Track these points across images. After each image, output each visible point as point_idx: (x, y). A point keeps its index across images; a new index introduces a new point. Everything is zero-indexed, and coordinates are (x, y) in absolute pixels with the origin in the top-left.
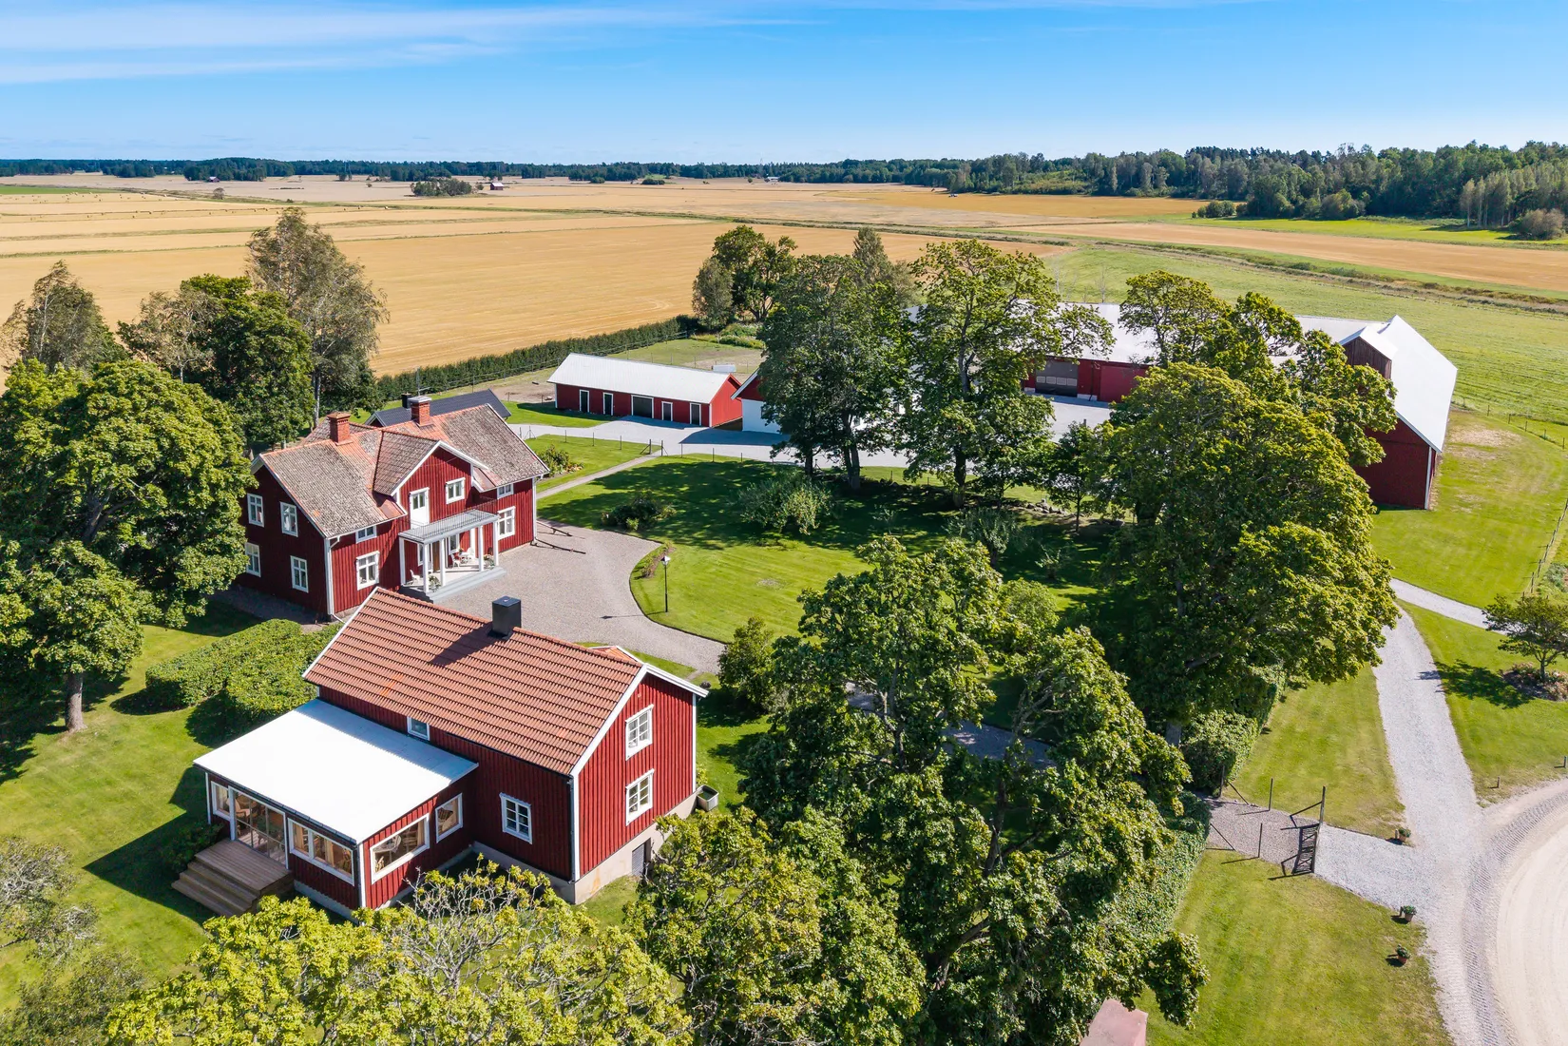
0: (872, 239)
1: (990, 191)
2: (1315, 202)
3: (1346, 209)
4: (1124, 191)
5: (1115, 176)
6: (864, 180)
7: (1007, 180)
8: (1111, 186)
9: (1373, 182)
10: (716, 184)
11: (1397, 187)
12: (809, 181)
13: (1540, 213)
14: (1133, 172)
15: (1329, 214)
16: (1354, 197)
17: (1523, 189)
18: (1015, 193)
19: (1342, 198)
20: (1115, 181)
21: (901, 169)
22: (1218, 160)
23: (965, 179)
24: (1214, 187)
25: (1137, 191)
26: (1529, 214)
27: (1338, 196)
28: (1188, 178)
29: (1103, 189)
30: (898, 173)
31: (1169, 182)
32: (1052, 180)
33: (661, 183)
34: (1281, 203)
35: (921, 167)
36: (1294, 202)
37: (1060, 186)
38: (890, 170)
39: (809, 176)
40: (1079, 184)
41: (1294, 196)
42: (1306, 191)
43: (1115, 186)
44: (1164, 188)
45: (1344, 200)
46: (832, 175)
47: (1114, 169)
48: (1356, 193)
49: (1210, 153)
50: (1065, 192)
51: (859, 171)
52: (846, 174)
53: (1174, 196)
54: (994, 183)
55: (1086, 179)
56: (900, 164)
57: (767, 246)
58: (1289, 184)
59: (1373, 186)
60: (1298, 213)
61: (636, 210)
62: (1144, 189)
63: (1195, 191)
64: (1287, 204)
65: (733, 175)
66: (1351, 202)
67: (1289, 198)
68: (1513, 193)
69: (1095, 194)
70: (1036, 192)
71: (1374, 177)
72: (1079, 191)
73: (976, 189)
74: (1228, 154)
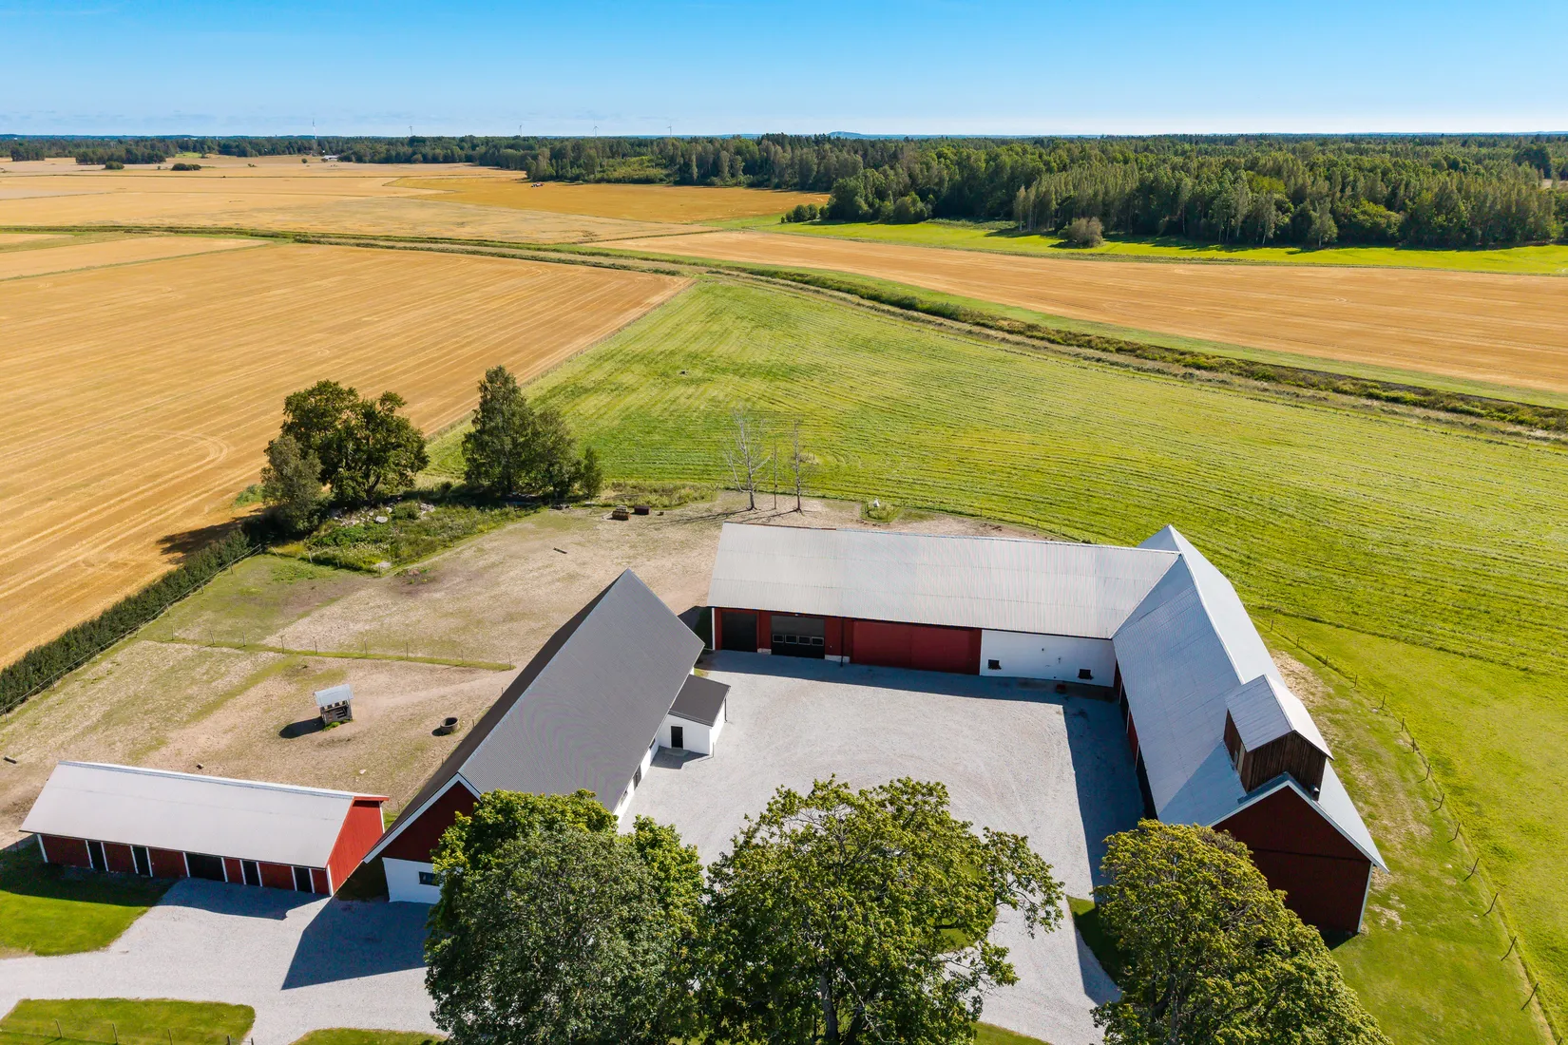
0: (506, 380)
1: (574, 179)
2: (889, 205)
3: (916, 212)
4: (704, 180)
5: (694, 164)
6: (435, 160)
7: (589, 167)
8: (692, 174)
9: (936, 184)
10: (267, 166)
11: (957, 189)
12: (372, 161)
13: (1084, 221)
14: (711, 160)
15: (901, 217)
16: (922, 200)
17: (1065, 195)
18: (599, 181)
19: (913, 202)
20: (695, 170)
21: (474, 147)
22: (788, 148)
23: (544, 165)
24: (787, 177)
25: (715, 179)
26: (1076, 223)
27: (908, 199)
28: (761, 167)
29: (683, 179)
30: (470, 152)
31: (745, 171)
32: (631, 167)
33: (196, 168)
34: (860, 207)
35: (495, 146)
36: (871, 205)
37: (642, 174)
38: (462, 148)
39: (374, 154)
40: (659, 172)
41: (870, 199)
42: (881, 194)
43: (695, 175)
44: (742, 178)
45: (914, 203)
46: (398, 154)
47: (694, 158)
48: (923, 195)
49: (779, 140)
50: (648, 181)
51: (427, 150)
52: (414, 153)
53: (751, 185)
54: (576, 171)
55: (666, 167)
56: (470, 142)
57: (364, 406)
58: (865, 188)
59: (936, 188)
60: (874, 217)
61: (168, 222)
62: (723, 179)
63: (768, 180)
64: (865, 207)
65: (284, 153)
66: (920, 205)
67: (866, 200)
68: (1057, 199)
69: (677, 183)
70: (618, 181)
71: (937, 180)
72: (661, 180)
73: (558, 178)
74: (797, 141)
